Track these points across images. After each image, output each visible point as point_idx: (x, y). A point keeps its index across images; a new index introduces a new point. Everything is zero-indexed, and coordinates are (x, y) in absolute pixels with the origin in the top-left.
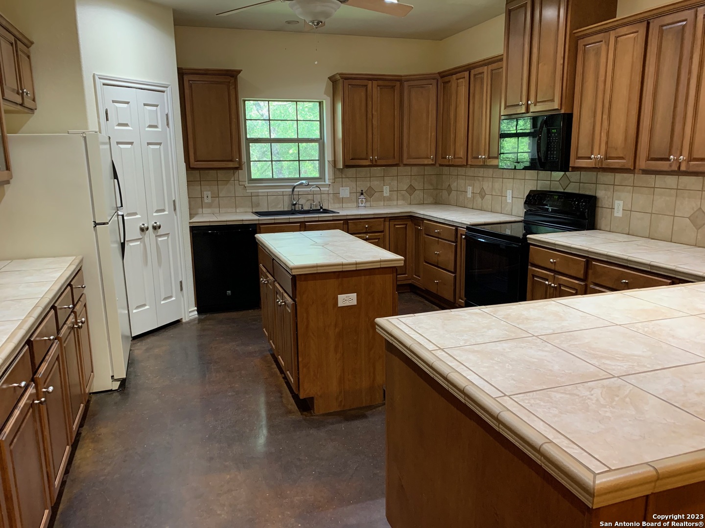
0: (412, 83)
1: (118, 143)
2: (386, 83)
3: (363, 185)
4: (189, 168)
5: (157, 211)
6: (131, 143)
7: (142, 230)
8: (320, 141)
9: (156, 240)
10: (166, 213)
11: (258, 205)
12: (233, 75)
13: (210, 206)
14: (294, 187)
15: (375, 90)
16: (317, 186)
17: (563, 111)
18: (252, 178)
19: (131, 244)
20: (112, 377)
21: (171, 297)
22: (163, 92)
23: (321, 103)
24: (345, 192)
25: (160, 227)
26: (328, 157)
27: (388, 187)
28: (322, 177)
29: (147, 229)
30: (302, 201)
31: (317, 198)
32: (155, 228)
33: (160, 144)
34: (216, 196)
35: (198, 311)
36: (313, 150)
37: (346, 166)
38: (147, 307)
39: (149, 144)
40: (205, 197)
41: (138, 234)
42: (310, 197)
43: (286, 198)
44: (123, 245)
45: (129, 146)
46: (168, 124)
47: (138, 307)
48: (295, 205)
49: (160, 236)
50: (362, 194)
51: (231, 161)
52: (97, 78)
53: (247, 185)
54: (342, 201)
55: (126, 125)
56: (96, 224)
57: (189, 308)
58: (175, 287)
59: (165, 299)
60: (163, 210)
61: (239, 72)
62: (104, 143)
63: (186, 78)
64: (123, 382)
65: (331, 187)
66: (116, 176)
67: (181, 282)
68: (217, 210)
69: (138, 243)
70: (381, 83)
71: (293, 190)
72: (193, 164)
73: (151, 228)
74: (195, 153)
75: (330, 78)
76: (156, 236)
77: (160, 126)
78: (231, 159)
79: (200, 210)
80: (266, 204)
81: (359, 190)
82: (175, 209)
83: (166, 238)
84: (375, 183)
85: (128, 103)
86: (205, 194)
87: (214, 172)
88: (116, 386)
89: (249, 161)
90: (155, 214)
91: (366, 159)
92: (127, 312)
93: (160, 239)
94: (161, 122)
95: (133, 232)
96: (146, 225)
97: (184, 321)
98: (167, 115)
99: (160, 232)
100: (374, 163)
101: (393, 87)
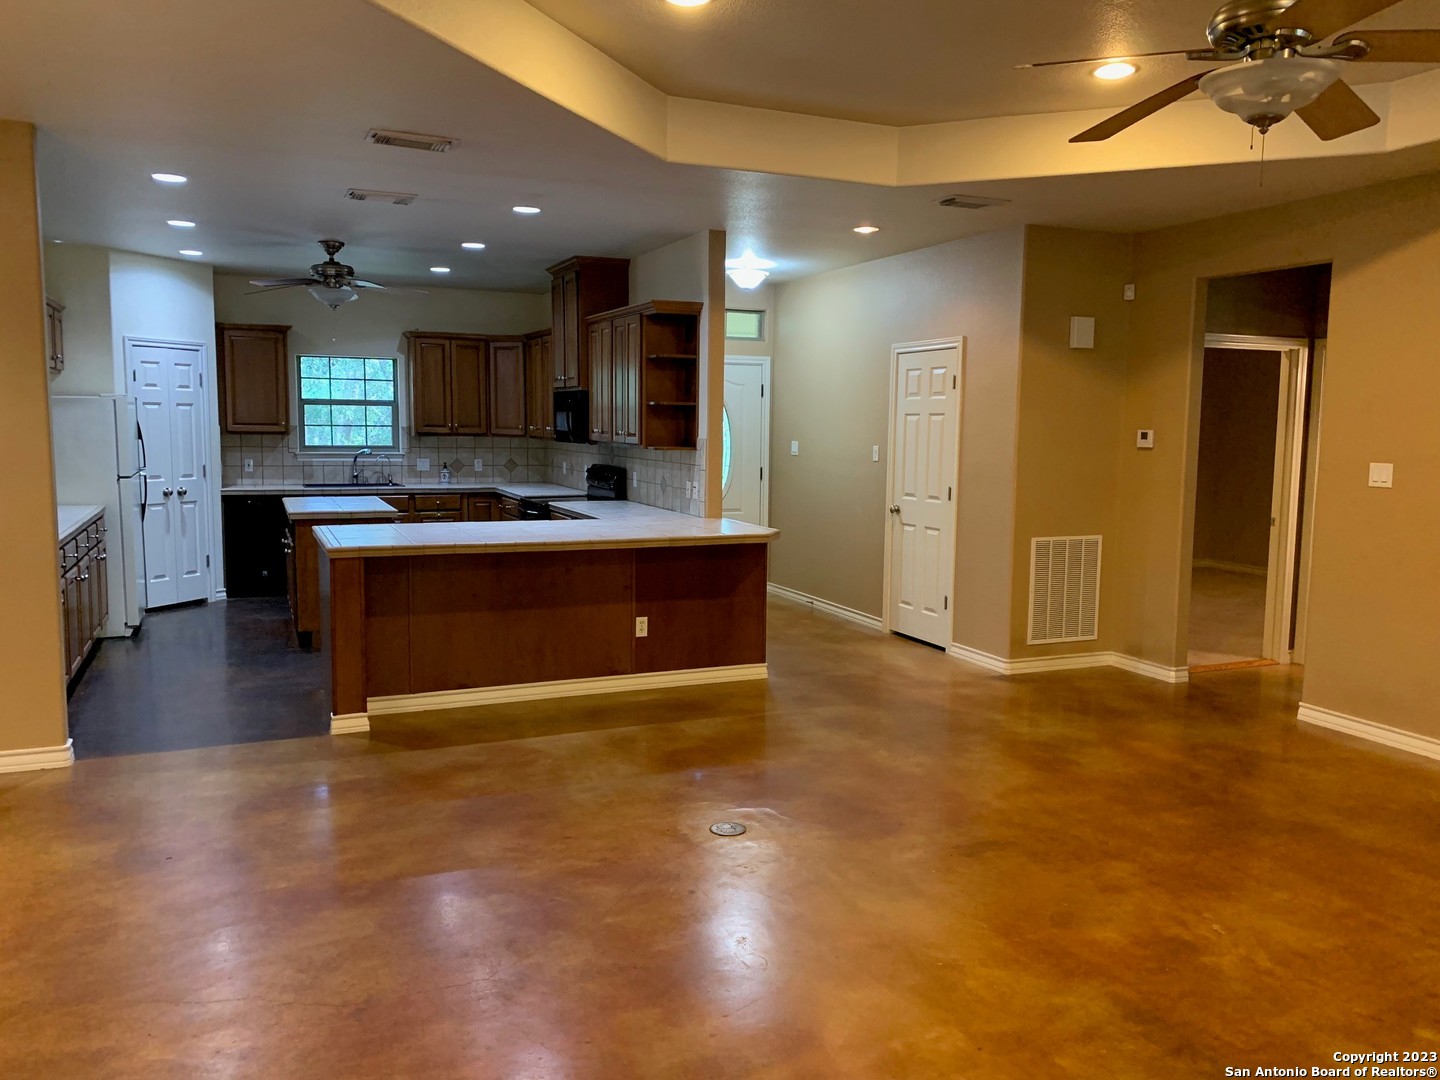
0: (498, 344)
1: (145, 403)
2: (468, 343)
3: (447, 458)
4: (225, 431)
5: (184, 476)
6: (159, 404)
7: (166, 494)
8: (394, 404)
9: (182, 508)
10: (194, 478)
11: (311, 476)
12: (282, 331)
13: (251, 476)
14: (356, 458)
15: (453, 350)
16: (386, 456)
17: (580, 389)
18: (307, 444)
19: (153, 509)
20: (126, 624)
21: (195, 572)
22: (197, 351)
23: (395, 361)
24: (423, 464)
25: (185, 493)
26: (403, 422)
27: (480, 460)
28: (395, 447)
29: (171, 493)
30: (367, 473)
31: (386, 470)
32: (180, 493)
33: (191, 405)
34: (259, 465)
35: (227, 592)
36: (383, 414)
37: (420, 434)
38: (167, 579)
39: (178, 405)
40: (246, 466)
41: (161, 499)
42: (378, 469)
43: (347, 470)
44: (143, 507)
45: (157, 407)
46: (201, 385)
47: (157, 577)
48: (356, 477)
49: (186, 503)
50: (445, 467)
51: (277, 424)
52: (127, 341)
53: (298, 452)
54: (420, 475)
55: (155, 385)
56: (120, 477)
57: (216, 587)
58: (201, 563)
59: (188, 573)
60: (191, 476)
61: (289, 328)
62: (130, 403)
63: (227, 334)
64: (137, 630)
65: (406, 459)
66: (140, 436)
67: (208, 557)
68: (260, 481)
69: (161, 508)
70: (460, 342)
71: (355, 461)
72: (231, 427)
73: (175, 494)
74: (234, 415)
75: (404, 334)
76: (182, 503)
77: (192, 385)
78: (275, 422)
79: (239, 481)
80: (321, 477)
81: (442, 463)
82: (205, 475)
83: (192, 506)
84: (463, 456)
85: (157, 363)
86: (246, 462)
87: (259, 436)
88: (129, 633)
89: (302, 425)
90: (181, 479)
91: (444, 426)
92: (144, 581)
93: (185, 506)
94: (193, 381)
95: (155, 496)
96: (170, 489)
97: (209, 601)
98: (201, 375)
99: (186, 498)
100: (455, 431)
101: (477, 348)
